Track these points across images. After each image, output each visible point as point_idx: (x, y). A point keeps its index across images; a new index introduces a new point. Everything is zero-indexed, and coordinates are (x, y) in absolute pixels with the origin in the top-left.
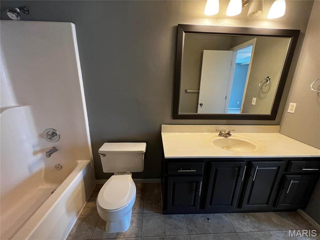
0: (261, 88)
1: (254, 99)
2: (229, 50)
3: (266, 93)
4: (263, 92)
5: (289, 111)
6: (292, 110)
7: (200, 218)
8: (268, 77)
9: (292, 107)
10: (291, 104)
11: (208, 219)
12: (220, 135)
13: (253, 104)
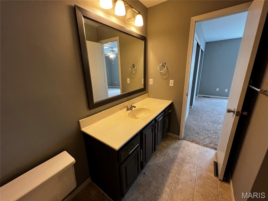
0: (131, 72)
1: (128, 79)
2: (98, 42)
3: (135, 74)
4: (133, 74)
5: (150, 84)
6: (151, 83)
7: (140, 178)
8: (134, 64)
9: (151, 82)
10: (150, 79)
11: (144, 173)
12: (128, 110)
13: (128, 83)
